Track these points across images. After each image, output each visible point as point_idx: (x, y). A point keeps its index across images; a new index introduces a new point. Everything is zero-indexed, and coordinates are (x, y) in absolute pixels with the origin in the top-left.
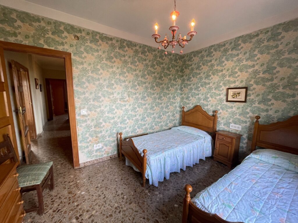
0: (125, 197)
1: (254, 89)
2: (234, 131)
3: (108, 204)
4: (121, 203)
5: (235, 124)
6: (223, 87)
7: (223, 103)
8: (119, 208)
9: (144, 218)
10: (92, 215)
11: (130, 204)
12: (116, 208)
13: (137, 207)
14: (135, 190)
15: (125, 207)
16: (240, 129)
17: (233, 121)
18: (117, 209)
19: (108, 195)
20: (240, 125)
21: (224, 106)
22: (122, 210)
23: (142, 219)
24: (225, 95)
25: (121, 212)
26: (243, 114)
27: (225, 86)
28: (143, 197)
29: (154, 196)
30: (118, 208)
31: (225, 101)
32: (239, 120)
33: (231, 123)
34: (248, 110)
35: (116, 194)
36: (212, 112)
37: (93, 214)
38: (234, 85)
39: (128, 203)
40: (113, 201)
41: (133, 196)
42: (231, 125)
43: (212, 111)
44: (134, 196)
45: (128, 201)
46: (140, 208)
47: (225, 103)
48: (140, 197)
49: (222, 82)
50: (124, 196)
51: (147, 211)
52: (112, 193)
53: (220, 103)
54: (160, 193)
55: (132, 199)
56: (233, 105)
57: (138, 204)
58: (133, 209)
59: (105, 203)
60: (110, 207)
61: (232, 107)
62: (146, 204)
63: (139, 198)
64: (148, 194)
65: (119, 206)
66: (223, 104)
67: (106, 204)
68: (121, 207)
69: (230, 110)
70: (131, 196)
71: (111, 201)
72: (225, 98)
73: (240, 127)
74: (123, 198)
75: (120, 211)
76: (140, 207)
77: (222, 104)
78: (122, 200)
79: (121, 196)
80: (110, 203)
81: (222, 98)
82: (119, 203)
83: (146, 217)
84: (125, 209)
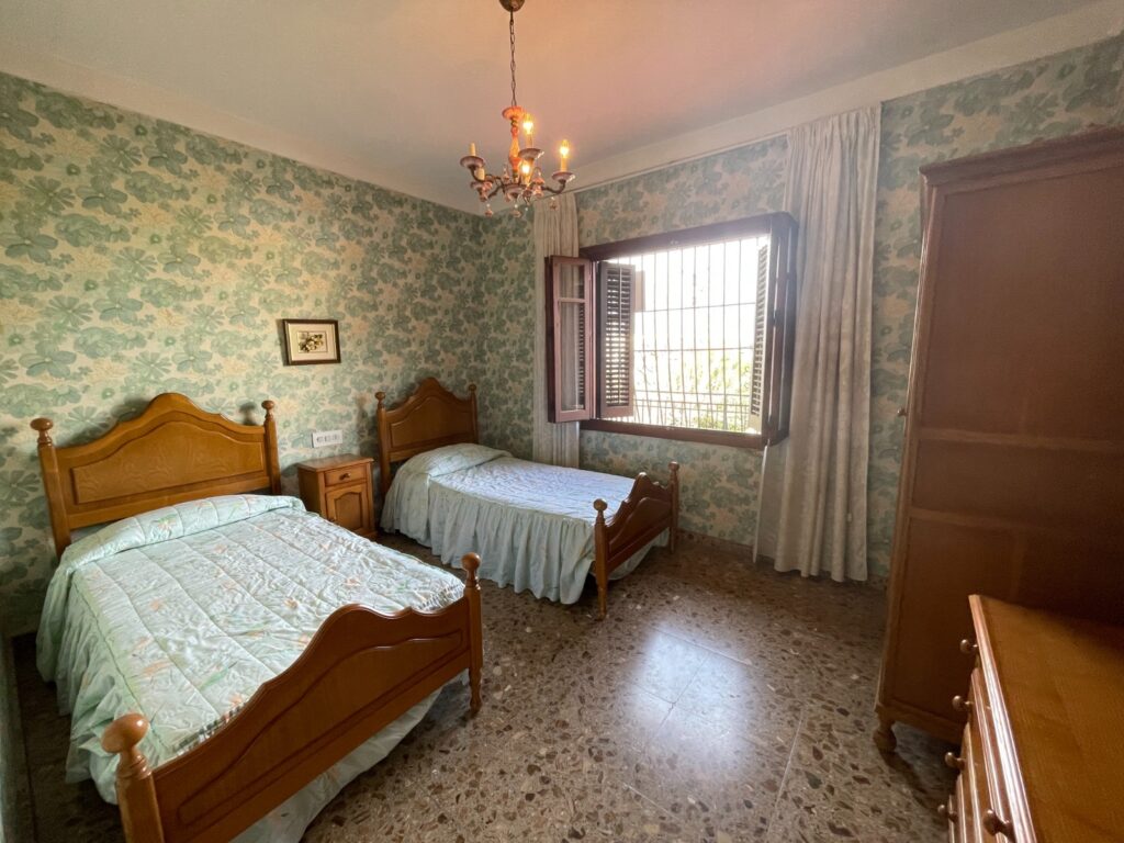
0: (543, 752)
1: (349, 326)
2: (327, 453)
3: (598, 798)
4: (572, 753)
5: (325, 429)
6: (264, 315)
7: (276, 372)
8: (593, 750)
9: (591, 678)
10: (663, 827)
11: (565, 724)
12: (598, 759)
13: (567, 704)
14: (498, 732)
15: (581, 735)
16: (340, 441)
17: (317, 424)
18: (600, 752)
19: (557, 826)
20: (337, 429)
21: (281, 382)
22: (596, 739)
23: (596, 682)
24: (276, 344)
25: (602, 736)
26: (339, 394)
27: (270, 311)
28: (528, 699)
29: (513, 675)
30: (595, 751)
31: (281, 363)
32: (333, 414)
33: (315, 431)
34: (347, 384)
35: (542, 793)
36: (235, 410)
37: (658, 826)
38: (301, 312)
39: (566, 731)
40: (579, 783)
41: (530, 729)
42: (315, 436)
43: (237, 409)
44: (531, 726)
45: (556, 736)
46: (568, 696)
47: (282, 369)
48: (529, 705)
49: (256, 297)
50: (541, 758)
51: (569, 677)
52: (542, 813)
53: (265, 373)
54: (497, 664)
55: (544, 725)
56: (309, 375)
57: (556, 703)
58: (579, 711)
59: (600, 812)
60: (603, 781)
61: (306, 382)
62: (549, 686)
63: (532, 707)
64: (506, 690)
65: (586, 751)
66: (275, 376)
67: (601, 807)
68: (587, 747)
69: (301, 392)
70: (533, 732)
71: (582, 794)
72: (277, 352)
73: (339, 433)
74: (550, 756)
75: (601, 740)
76: (563, 696)
77: (272, 375)
78: (560, 757)
79: (547, 768)
80: (589, 791)
81: (269, 354)
82: (578, 758)
83: (586, 676)
84: (587, 731)
